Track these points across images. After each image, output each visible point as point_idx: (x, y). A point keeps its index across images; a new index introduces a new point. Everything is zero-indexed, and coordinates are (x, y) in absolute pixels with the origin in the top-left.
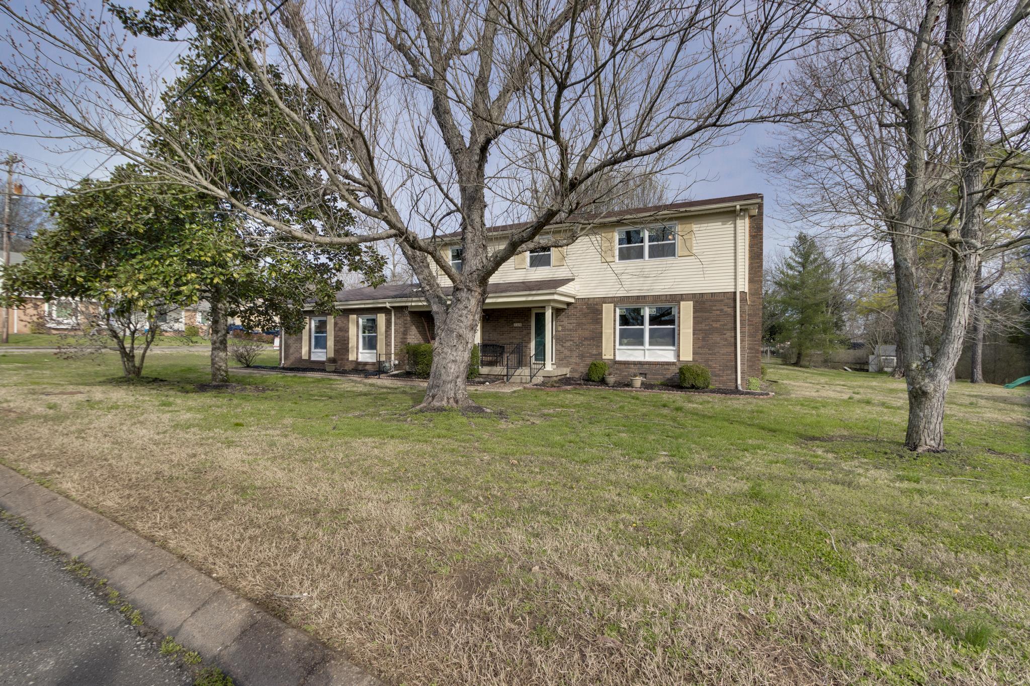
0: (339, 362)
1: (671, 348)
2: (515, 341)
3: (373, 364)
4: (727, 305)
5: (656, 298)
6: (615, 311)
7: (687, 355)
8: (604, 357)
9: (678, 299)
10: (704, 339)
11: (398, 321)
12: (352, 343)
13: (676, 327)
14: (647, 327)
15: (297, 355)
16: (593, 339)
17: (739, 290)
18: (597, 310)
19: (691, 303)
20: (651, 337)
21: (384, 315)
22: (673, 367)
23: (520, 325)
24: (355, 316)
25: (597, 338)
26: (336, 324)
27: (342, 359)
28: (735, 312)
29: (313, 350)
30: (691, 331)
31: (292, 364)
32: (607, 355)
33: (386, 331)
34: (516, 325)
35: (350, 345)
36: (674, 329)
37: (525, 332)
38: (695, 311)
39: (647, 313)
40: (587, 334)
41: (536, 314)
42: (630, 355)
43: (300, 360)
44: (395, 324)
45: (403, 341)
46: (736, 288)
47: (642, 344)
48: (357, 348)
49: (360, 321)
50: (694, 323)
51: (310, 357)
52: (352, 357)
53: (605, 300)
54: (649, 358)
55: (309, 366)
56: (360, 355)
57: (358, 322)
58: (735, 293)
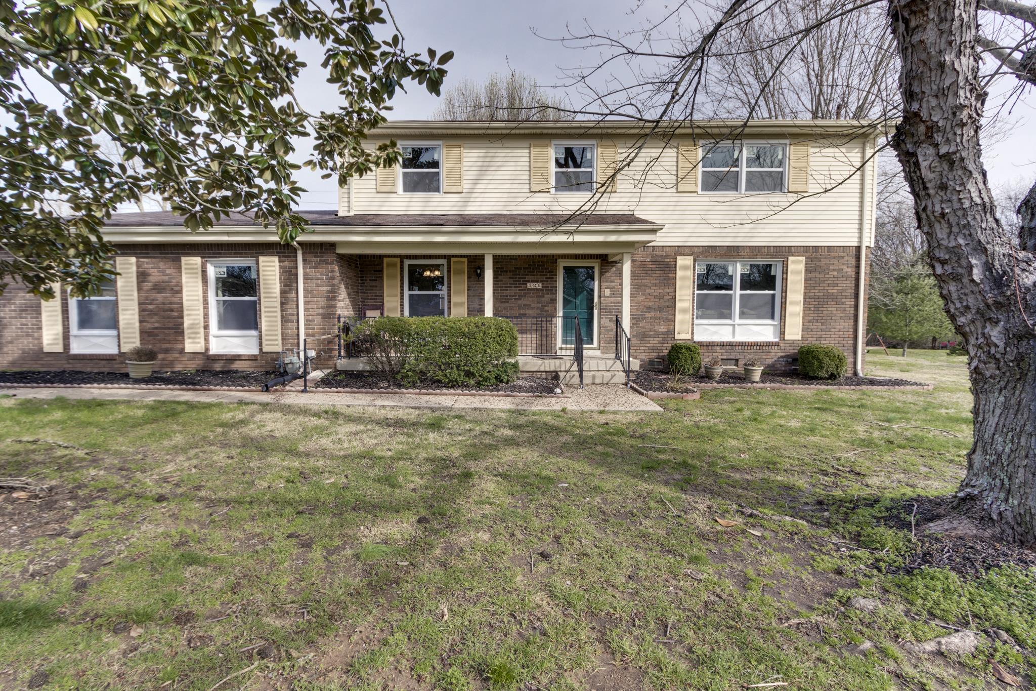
0: (160, 356)
1: (770, 322)
2: (529, 312)
3: (253, 358)
4: (847, 263)
5: (756, 250)
6: (694, 267)
7: (794, 332)
8: (677, 337)
9: (783, 253)
10: (817, 309)
11: (312, 273)
12: (191, 318)
13: (778, 292)
14: (737, 292)
15: (28, 344)
16: (660, 309)
17: (866, 243)
18: (668, 265)
19: (803, 259)
20: (742, 306)
21: (276, 259)
22: (775, 350)
23: (538, 286)
24: (197, 260)
25: (668, 307)
26: (142, 276)
27: (166, 351)
28: (858, 273)
29: (74, 329)
30: (801, 298)
31: (13, 363)
32: (682, 334)
33: (283, 293)
34: (531, 285)
35: (187, 322)
36: (773, 296)
37: (547, 298)
38: (808, 270)
39: (737, 270)
40: (651, 302)
41: (566, 269)
42: (715, 333)
43: (40, 354)
44: (306, 277)
45: (329, 314)
46: (860, 241)
47: (729, 316)
48: (206, 327)
49: (211, 271)
50: (806, 288)
51: (67, 346)
52: (191, 346)
53: (680, 250)
54: (742, 336)
55: (68, 367)
56: (212, 341)
57: (204, 272)
58: (858, 249)
